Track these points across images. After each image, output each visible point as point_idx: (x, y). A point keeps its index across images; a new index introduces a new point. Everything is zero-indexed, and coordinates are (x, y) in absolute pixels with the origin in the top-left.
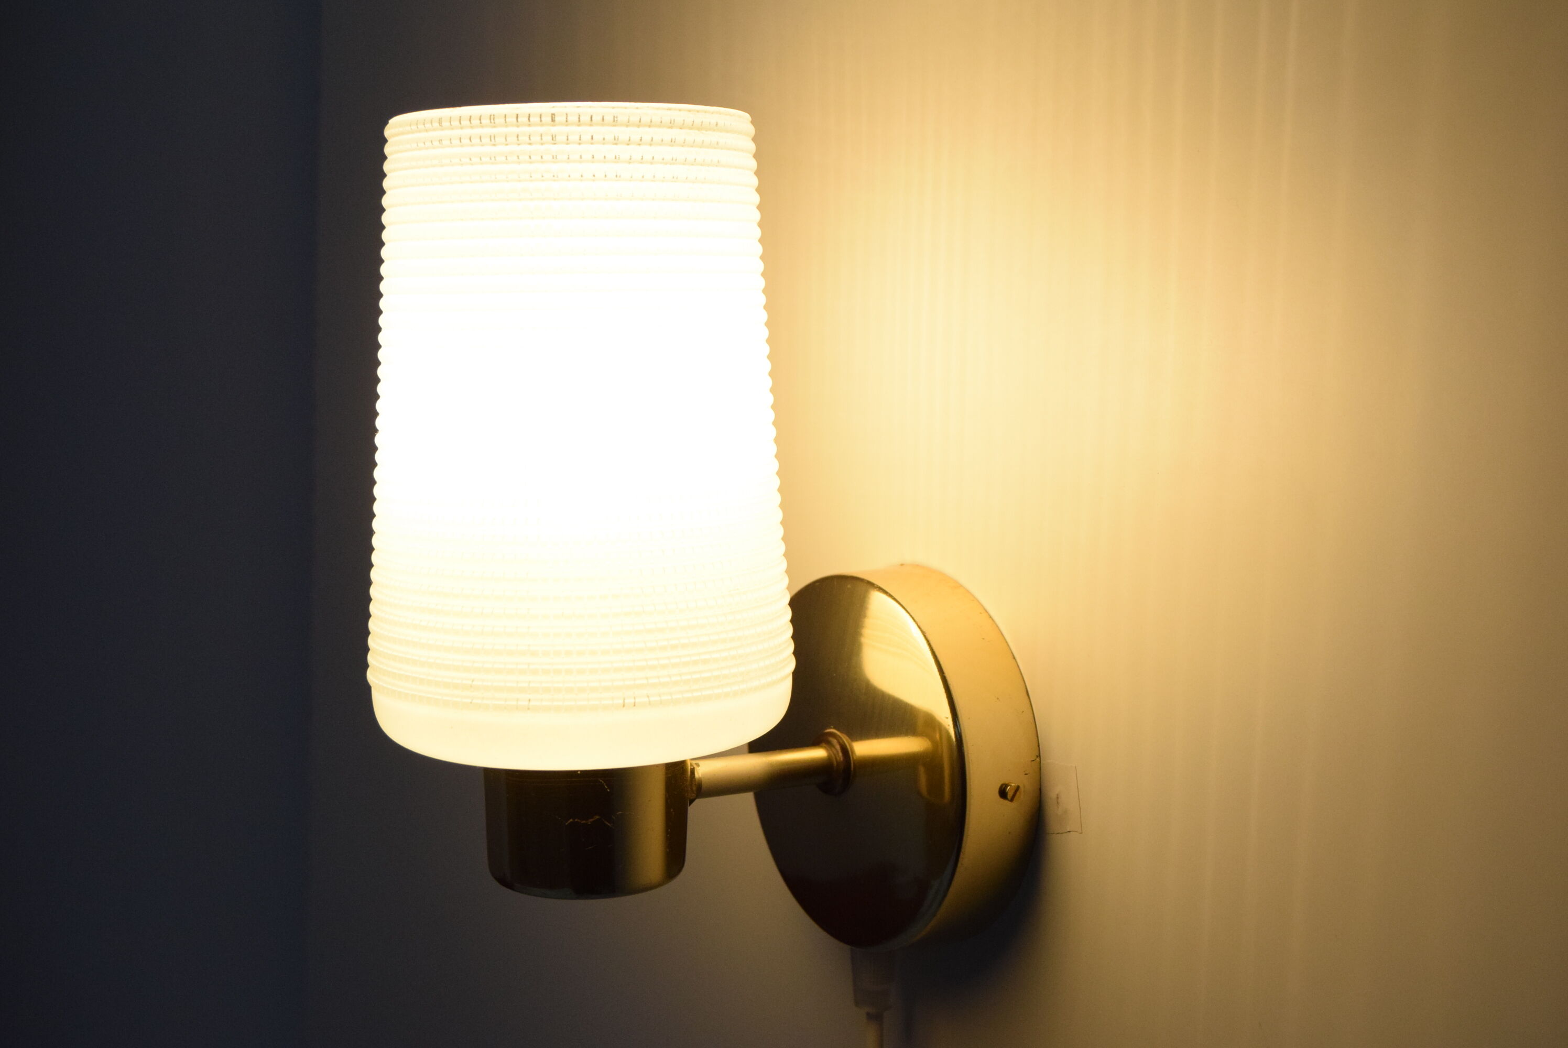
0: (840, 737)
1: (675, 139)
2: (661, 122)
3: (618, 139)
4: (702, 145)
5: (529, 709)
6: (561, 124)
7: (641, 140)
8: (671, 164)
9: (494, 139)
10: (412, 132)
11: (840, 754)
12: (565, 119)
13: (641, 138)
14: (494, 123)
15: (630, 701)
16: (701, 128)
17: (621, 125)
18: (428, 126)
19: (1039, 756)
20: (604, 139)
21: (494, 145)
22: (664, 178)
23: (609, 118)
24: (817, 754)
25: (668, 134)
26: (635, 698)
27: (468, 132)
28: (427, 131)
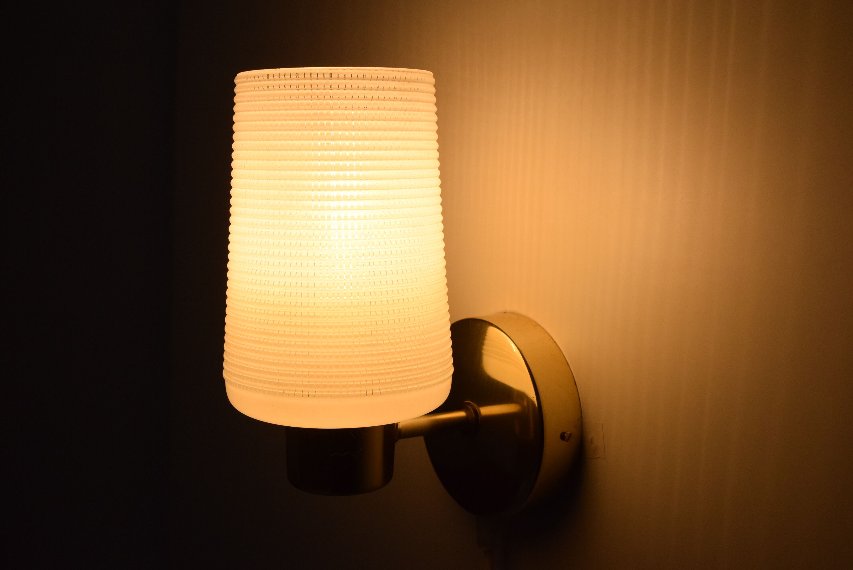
0: (473, 405)
1: (396, 87)
2: (389, 78)
3: (366, 87)
4: (410, 90)
5: (315, 396)
6: (335, 79)
7: (378, 88)
8: (393, 101)
9: (298, 87)
10: (252, 81)
11: (474, 414)
12: (337, 76)
13: (378, 86)
14: (298, 78)
15: (370, 392)
16: (409, 81)
17: (368, 79)
18: (261, 78)
19: (581, 417)
20: (358, 87)
21: (298, 90)
22: (390, 108)
23: (361, 76)
24: (461, 414)
25: (392, 84)
26: (372, 391)
27: (283, 82)
28: (260, 81)
